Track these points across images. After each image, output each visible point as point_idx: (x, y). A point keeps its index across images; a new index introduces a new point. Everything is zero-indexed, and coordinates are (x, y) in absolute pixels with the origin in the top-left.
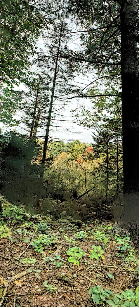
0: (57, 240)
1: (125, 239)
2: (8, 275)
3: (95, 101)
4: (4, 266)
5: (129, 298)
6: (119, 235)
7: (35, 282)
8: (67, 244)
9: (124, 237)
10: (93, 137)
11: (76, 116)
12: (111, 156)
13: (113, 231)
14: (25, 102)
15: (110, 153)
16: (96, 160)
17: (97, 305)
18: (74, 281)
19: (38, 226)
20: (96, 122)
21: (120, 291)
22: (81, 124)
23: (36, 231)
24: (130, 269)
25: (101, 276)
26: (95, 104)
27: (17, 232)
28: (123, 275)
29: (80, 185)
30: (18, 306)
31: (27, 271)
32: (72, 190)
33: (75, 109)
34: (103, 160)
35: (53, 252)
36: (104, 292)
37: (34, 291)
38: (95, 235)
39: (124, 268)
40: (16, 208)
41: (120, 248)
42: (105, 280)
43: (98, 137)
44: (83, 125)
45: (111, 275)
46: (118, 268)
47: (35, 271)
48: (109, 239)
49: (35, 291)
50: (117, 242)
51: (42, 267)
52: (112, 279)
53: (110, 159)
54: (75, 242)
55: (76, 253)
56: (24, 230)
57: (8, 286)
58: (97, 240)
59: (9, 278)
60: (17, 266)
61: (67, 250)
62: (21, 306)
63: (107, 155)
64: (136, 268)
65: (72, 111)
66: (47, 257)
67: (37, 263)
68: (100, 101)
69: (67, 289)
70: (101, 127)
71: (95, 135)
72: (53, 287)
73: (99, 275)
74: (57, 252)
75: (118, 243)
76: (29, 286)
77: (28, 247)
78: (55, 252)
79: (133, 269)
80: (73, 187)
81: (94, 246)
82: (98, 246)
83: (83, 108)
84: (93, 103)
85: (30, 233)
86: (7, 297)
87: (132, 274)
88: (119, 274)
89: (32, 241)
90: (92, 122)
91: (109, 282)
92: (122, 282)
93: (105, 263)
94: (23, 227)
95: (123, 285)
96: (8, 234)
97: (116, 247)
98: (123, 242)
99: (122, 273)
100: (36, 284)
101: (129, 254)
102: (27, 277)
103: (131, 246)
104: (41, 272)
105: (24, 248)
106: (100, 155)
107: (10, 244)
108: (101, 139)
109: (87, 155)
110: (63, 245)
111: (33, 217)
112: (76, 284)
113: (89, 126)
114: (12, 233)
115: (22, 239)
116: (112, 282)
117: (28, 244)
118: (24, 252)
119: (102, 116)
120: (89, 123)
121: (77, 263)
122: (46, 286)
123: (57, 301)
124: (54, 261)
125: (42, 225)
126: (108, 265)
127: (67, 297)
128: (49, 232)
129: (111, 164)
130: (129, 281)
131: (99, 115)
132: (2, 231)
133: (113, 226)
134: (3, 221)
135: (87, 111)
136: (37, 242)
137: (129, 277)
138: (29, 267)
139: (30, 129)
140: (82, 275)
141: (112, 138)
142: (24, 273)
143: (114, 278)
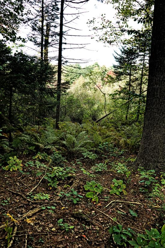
0: (74, 174)
1: (149, 172)
2: (19, 212)
3: (119, 6)
4: (14, 202)
5: (154, 239)
6: (142, 168)
7: (49, 220)
8: (85, 178)
9: (148, 170)
10: (115, 57)
11: (94, 29)
12: (134, 78)
13: (136, 163)
14: (28, 12)
15: (133, 75)
16: (117, 83)
17: (119, 246)
18: (92, 219)
19: (51, 157)
20: (119, 36)
21: (144, 230)
22: (100, 39)
23: (49, 163)
24: (155, 206)
25: (122, 213)
26: (119, 11)
27: (28, 164)
28: (147, 212)
29: (99, 110)
30: (29, 247)
31: (39, 208)
32: (91, 114)
33: (92, 20)
34: (125, 84)
35: (69, 186)
36: (126, 232)
37: (47, 231)
38: (116, 168)
39: (149, 205)
40: (27, 138)
41: (144, 182)
42: (127, 218)
43: (120, 56)
44: (103, 41)
45: (133, 212)
46: (141, 204)
47: (48, 207)
48: (131, 172)
49: (49, 231)
50: (140, 175)
51: (56, 203)
52: (134, 217)
53: (133, 82)
54: (93, 175)
55: (95, 187)
56: (37, 162)
57: (19, 224)
58: (118, 173)
59: (19, 215)
60: (29, 202)
61: (85, 184)
62: (32, 247)
63: (130, 78)
64: (161, 205)
65: (89, 23)
66: (62, 192)
67: (51, 199)
68: (125, 5)
69: (84, 228)
70: (125, 42)
71: (117, 54)
72: (69, 226)
73: (121, 213)
74: (73, 186)
75: (141, 177)
76: (42, 225)
77: (41, 181)
78: (72, 186)
79: (158, 205)
80: (92, 111)
81: (114, 180)
82: (119, 180)
83: (103, 18)
84: (117, 10)
85: (43, 166)
86: (17, 237)
87: (157, 211)
88: (142, 212)
89: (45, 174)
90: (114, 37)
91: (131, 220)
92: (146, 220)
93: (127, 199)
94: (35, 159)
95: (147, 223)
96: (19, 167)
97: (139, 180)
98: (147, 175)
99: (146, 210)
100: (50, 222)
101: (154, 189)
102: (39, 214)
103: (156, 180)
104: (55, 209)
105: (37, 182)
106: (122, 77)
107: (21, 178)
108: (124, 58)
109: (107, 78)
110: (80, 178)
111: (46, 147)
112: (95, 223)
113: (110, 42)
114: (23, 165)
115: (35, 172)
116: (134, 220)
117: (41, 178)
118: (36, 186)
119: (127, 27)
120: (110, 38)
121: (95, 198)
122: (61, 225)
123: (73, 241)
124: (70, 196)
125: (56, 157)
126: (130, 201)
127: (84, 236)
128: (64, 164)
129: (134, 87)
130: (154, 219)
131: (123, 26)
132: (12, 163)
133: (136, 158)
134: (13, 152)
135: (108, 22)
136: (50, 175)
137: (154, 214)
138: (42, 203)
139: (39, 49)
140: (101, 213)
141: (137, 57)
142: (37, 210)
143: (137, 216)
